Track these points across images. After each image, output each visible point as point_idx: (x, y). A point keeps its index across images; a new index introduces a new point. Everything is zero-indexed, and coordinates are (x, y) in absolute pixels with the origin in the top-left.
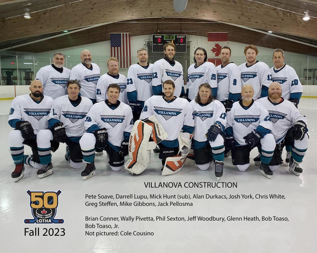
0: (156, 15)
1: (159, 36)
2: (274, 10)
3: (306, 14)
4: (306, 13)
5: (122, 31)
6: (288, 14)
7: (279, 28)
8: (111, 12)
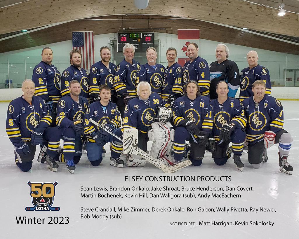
0: (119, 12)
1: (125, 34)
2: (248, 4)
3: (282, 9)
4: (282, 7)
5: (85, 29)
6: (263, 9)
7: (253, 24)
8: (71, 9)
